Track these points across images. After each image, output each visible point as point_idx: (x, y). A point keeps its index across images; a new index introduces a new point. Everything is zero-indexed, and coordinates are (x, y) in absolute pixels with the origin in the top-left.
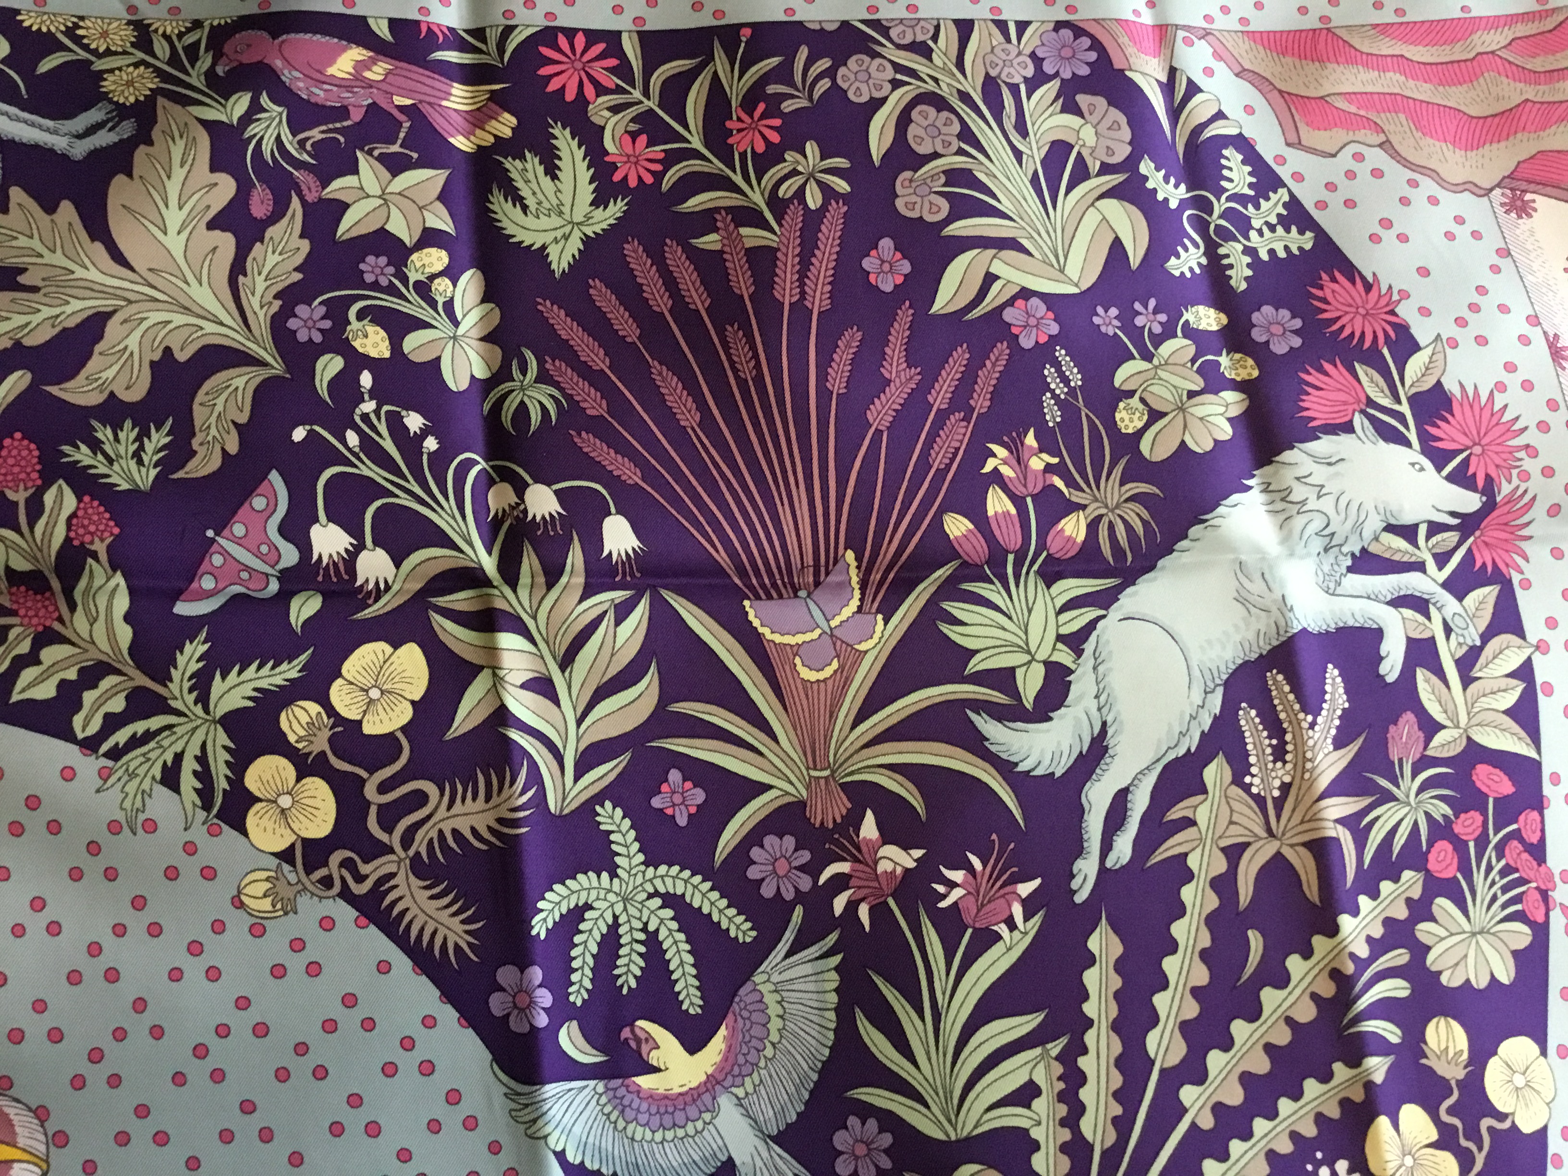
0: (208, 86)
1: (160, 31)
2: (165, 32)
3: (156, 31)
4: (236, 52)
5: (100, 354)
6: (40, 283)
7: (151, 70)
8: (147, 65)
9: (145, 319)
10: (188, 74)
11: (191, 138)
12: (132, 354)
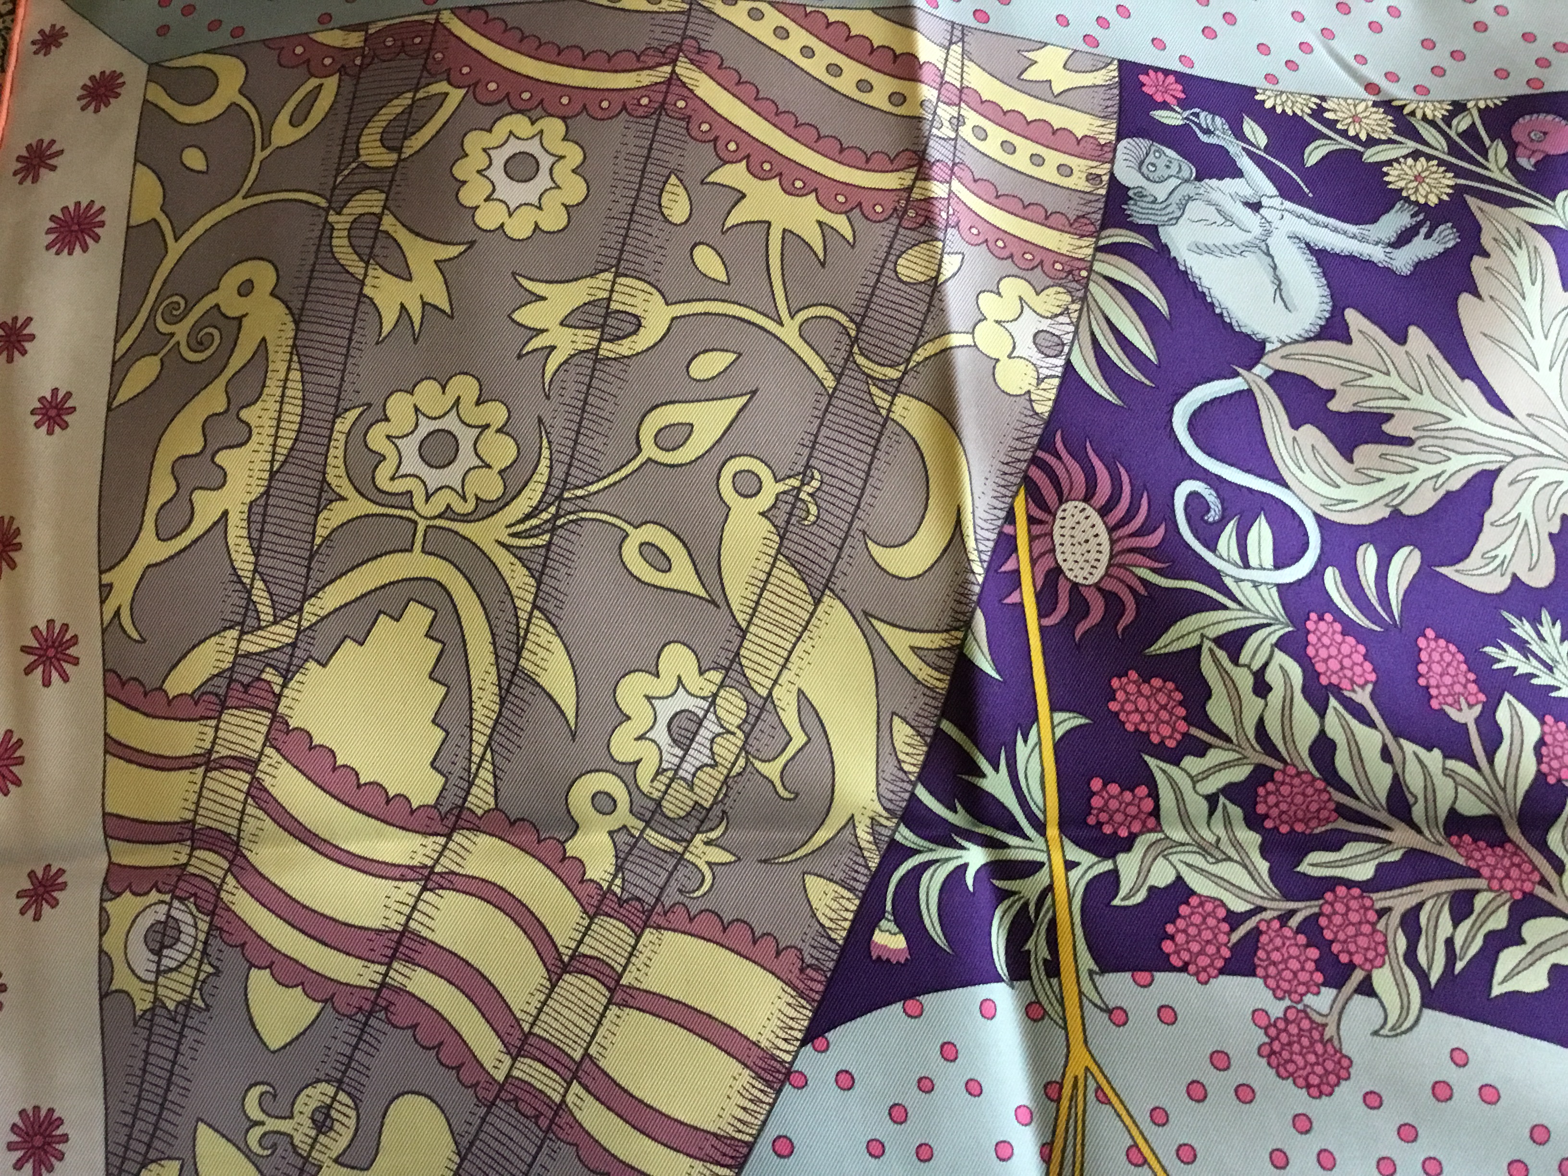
0: (1520, 182)
1: (1419, 114)
2: (1424, 115)
3: (1413, 113)
4: (1532, 140)
5: (1492, 524)
6: (1413, 435)
7: (1435, 162)
8: (1429, 158)
9: (1534, 478)
10: (1486, 168)
11: (1532, 249)
12: (1526, 524)
